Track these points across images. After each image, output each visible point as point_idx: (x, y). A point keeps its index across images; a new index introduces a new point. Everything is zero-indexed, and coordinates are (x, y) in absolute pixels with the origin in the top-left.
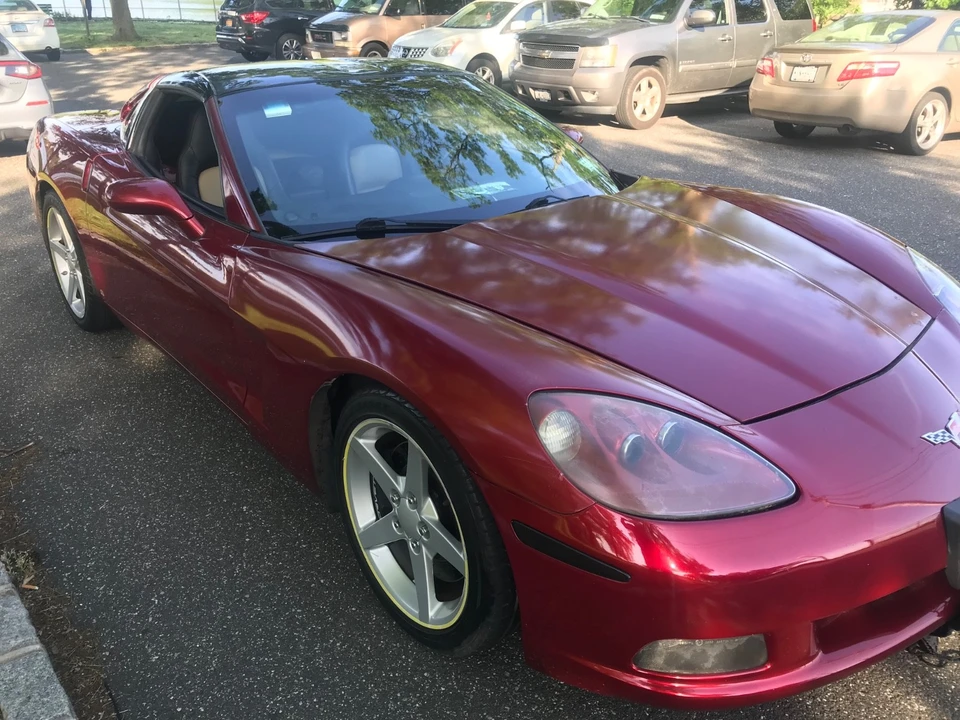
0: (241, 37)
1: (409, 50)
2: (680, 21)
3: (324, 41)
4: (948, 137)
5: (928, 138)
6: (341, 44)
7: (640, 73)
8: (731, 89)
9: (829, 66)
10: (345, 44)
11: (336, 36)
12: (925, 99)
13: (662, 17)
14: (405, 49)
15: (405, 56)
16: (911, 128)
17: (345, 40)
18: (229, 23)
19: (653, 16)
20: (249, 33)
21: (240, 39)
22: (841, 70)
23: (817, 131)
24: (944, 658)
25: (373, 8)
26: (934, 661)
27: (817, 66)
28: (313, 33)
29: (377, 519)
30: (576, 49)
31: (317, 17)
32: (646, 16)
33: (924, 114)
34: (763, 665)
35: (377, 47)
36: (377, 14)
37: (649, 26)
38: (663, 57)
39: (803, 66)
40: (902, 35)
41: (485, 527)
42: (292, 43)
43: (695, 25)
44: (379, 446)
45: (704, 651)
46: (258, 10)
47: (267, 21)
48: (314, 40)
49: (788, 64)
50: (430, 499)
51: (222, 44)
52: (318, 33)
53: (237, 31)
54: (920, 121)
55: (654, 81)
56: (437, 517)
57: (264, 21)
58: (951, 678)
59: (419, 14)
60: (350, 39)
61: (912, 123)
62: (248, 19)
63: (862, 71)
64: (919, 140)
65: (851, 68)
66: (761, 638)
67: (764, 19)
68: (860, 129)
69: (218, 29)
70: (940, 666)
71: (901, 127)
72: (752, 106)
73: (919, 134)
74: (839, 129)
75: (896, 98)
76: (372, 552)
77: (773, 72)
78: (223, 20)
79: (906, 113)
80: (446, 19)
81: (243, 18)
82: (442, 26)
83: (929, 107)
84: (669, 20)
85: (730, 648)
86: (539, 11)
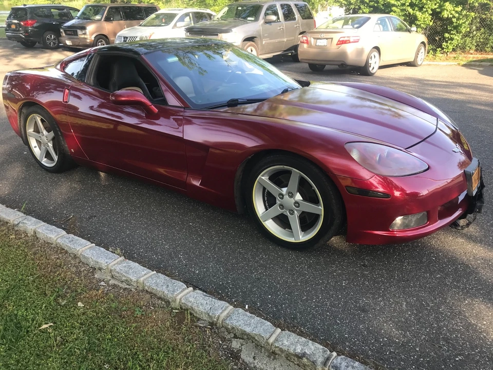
0: (21, 33)
1: (127, 38)
2: (261, 21)
3: (72, 35)
4: (381, 67)
5: (373, 68)
6: (83, 36)
7: (247, 45)
8: (285, 51)
9: (332, 39)
10: (86, 37)
11: (79, 32)
12: (371, 52)
13: (253, 19)
14: (124, 38)
15: (125, 41)
16: (367, 65)
17: (85, 34)
18: (13, 27)
19: (249, 19)
20: (26, 31)
21: (21, 35)
22: (338, 40)
23: (327, 67)
24: (463, 228)
25: (98, 17)
26: (460, 228)
27: (327, 39)
28: (65, 31)
29: (267, 209)
30: (217, 35)
31: (64, 23)
32: (245, 18)
33: (371, 58)
34: (427, 223)
35: (102, 37)
36: (101, 20)
37: (248, 23)
38: (256, 37)
39: (321, 39)
40: (358, 25)
41: (332, 193)
42: (51, 37)
43: (268, 22)
44: (270, 179)
45: (411, 219)
46: (30, 19)
47: (35, 25)
48: (66, 34)
49: (314, 38)
50: (298, 193)
51: (9, 38)
52: (69, 31)
53: (19, 31)
54: (370, 62)
55: (253, 49)
56: (302, 199)
57: (34, 25)
58: (468, 232)
59: (122, 20)
60: (88, 33)
61: (367, 62)
62: (25, 24)
63: (346, 41)
64: (371, 69)
65: (341, 39)
66: (425, 213)
67: (295, 19)
68: (348, 65)
69: (6, 30)
70: (462, 229)
71: (363, 64)
72: (300, 58)
73: (370, 66)
74: (339, 66)
75: (360, 52)
76: (266, 222)
77: (307, 42)
78: (9, 25)
79: (364, 57)
80: (142, 22)
81: (22, 23)
82: (140, 26)
83: (372, 55)
84: (257, 20)
85: (418, 217)
86: (188, 17)
